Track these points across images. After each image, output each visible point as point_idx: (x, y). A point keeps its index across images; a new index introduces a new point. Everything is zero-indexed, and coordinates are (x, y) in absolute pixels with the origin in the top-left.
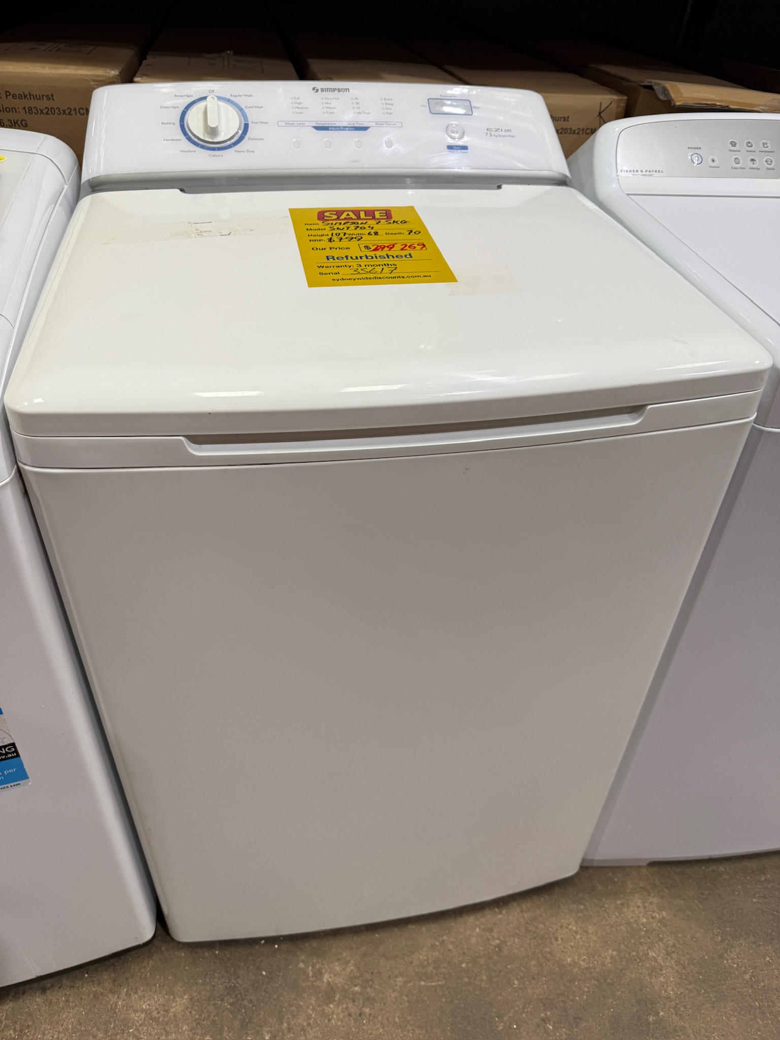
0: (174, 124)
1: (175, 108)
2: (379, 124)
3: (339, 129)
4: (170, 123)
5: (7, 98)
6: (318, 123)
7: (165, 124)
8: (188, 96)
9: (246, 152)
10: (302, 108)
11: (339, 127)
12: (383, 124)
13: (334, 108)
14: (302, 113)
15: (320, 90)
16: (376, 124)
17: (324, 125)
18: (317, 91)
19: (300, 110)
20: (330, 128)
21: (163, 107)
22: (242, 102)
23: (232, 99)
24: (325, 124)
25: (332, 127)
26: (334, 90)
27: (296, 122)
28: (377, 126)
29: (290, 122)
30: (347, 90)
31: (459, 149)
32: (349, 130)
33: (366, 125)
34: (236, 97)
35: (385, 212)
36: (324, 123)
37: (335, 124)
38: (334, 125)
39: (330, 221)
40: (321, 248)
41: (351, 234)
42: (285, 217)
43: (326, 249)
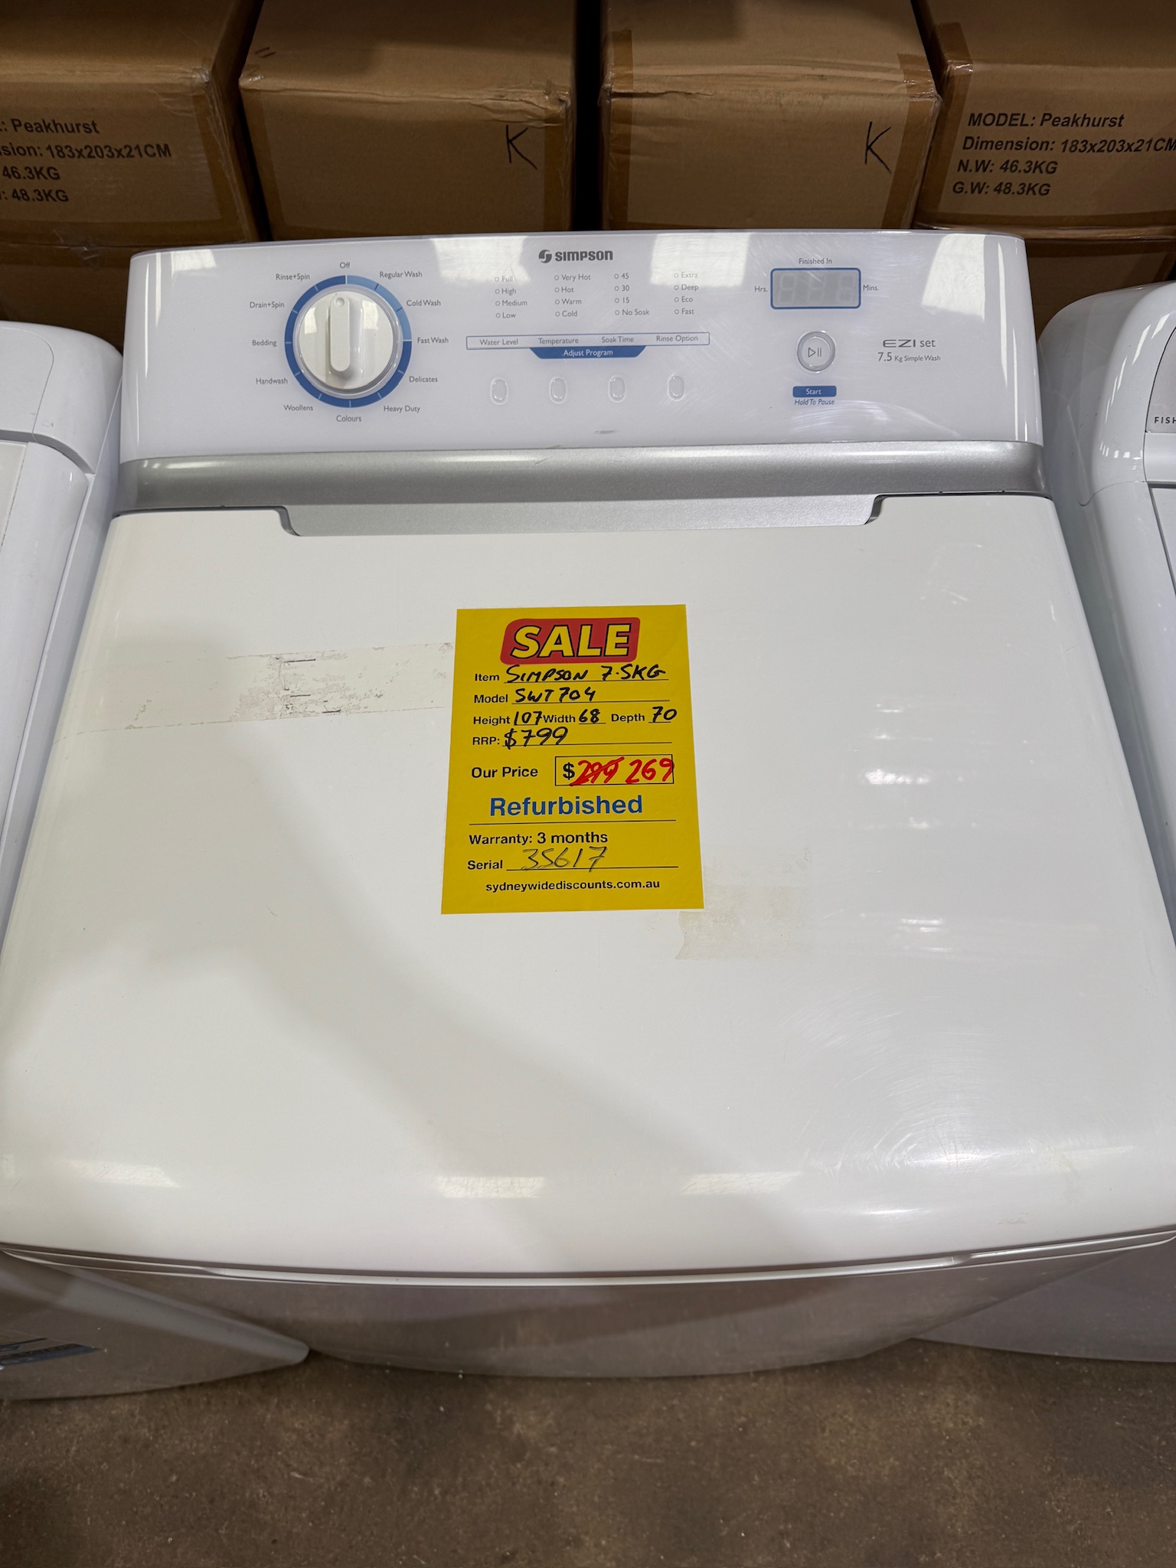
0: (274, 344)
1: (276, 306)
2: (663, 339)
3: (580, 353)
4: (267, 343)
5: (16, 130)
6: (545, 338)
7: (258, 343)
8: (301, 278)
9: (403, 410)
10: (515, 304)
11: (583, 349)
12: (671, 339)
13: (579, 301)
14: (513, 316)
15: (554, 257)
16: (658, 338)
17: (555, 345)
18: (549, 257)
19: (512, 310)
20: (566, 352)
21: (255, 305)
22: (399, 288)
23: (384, 282)
24: (556, 341)
25: (569, 349)
26: (581, 256)
27: (500, 339)
28: (659, 343)
29: (490, 339)
30: (607, 255)
31: (817, 395)
32: (603, 356)
33: (637, 342)
34: (390, 278)
35: (626, 628)
36: (555, 338)
37: (577, 341)
38: (574, 344)
39: (521, 666)
40: (486, 768)
41: (549, 719)
42: (446, 647)
43: (495, 773)
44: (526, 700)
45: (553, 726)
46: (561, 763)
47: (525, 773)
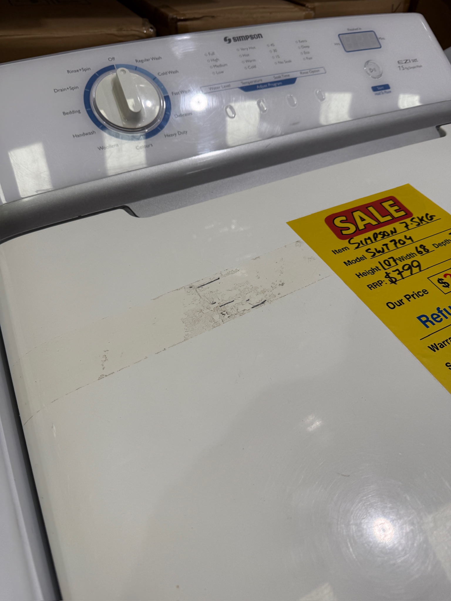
0: (79, 112)
1: (73, 89)
2: (304, 73)
3: (266, 86)
4: (74, 112)
6: (244, 81)
7: (67, 113)
8: (85, 70)
9: (177, 134)
10: (221, 66)
11: (266, 84)
12: (307, 73)
13: (254, 60)
14: (222, 72)
15: (232, 40)
16: (301, 73)
17: (251, 84)
18: (230, 41)
19: (221, 69)
20: (258, 87)
21: (58, 91)
22: (152, 67)
23: (139, 65)
24: (251, 82)
25: (259, 85)
26: (246, 38)
27: (220, 85)
28: (302, 75)
29: (214, 86)
30: (259, 36)
31: (382, 90)
32: (277, 86)
33: (292, 76)
34: (142, 62)
35: (392, 202)
36: (249, 81)
37: (261, 80)
38: (260, 82)
39: (355, 238)
40: (395, 300)
41: (401, 259)
42: (298, 243)
43: (402, 301)
44: (377, 254)
45: (409, 262)
46: (435, 280)
47: (421, 294)
